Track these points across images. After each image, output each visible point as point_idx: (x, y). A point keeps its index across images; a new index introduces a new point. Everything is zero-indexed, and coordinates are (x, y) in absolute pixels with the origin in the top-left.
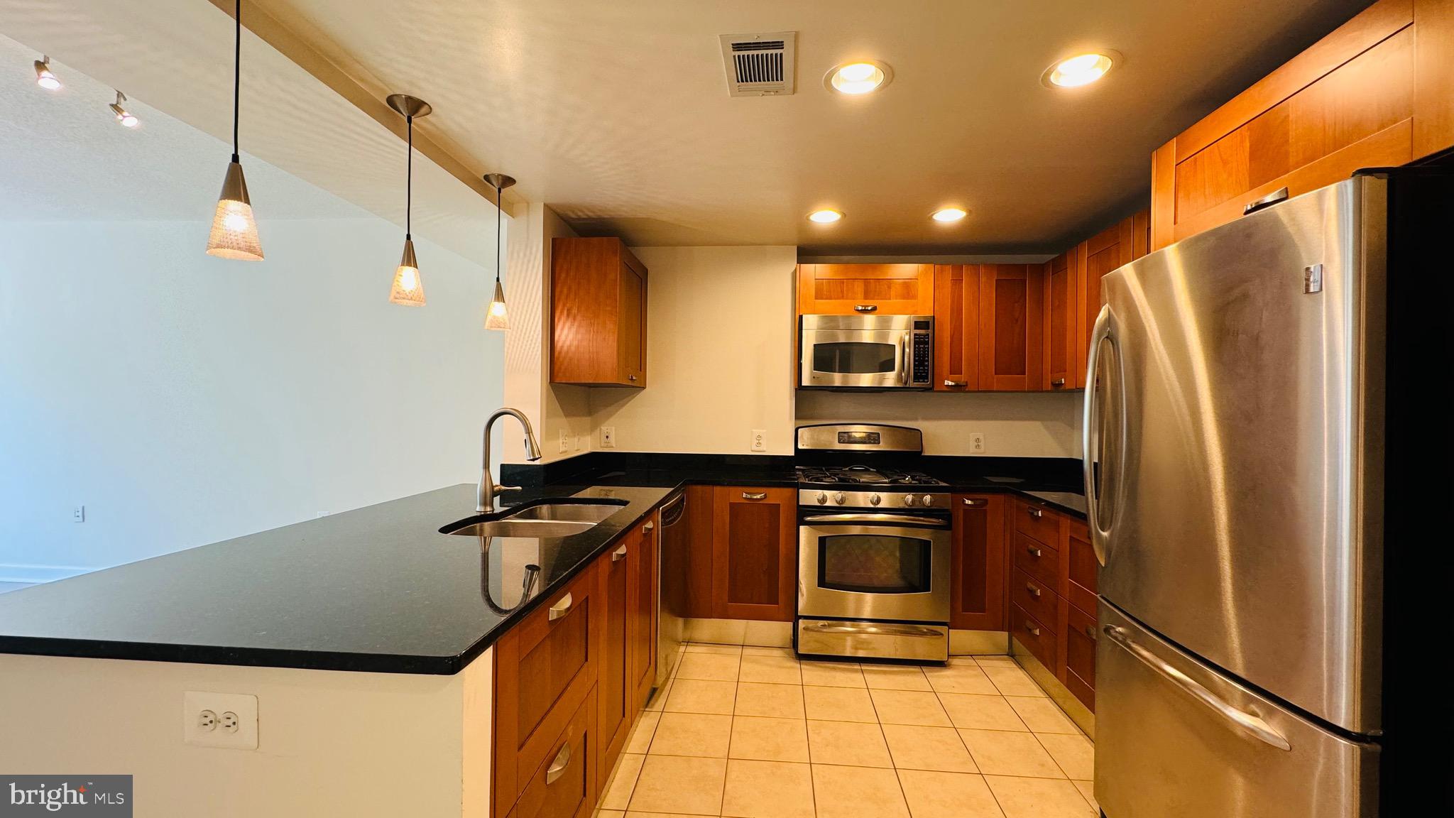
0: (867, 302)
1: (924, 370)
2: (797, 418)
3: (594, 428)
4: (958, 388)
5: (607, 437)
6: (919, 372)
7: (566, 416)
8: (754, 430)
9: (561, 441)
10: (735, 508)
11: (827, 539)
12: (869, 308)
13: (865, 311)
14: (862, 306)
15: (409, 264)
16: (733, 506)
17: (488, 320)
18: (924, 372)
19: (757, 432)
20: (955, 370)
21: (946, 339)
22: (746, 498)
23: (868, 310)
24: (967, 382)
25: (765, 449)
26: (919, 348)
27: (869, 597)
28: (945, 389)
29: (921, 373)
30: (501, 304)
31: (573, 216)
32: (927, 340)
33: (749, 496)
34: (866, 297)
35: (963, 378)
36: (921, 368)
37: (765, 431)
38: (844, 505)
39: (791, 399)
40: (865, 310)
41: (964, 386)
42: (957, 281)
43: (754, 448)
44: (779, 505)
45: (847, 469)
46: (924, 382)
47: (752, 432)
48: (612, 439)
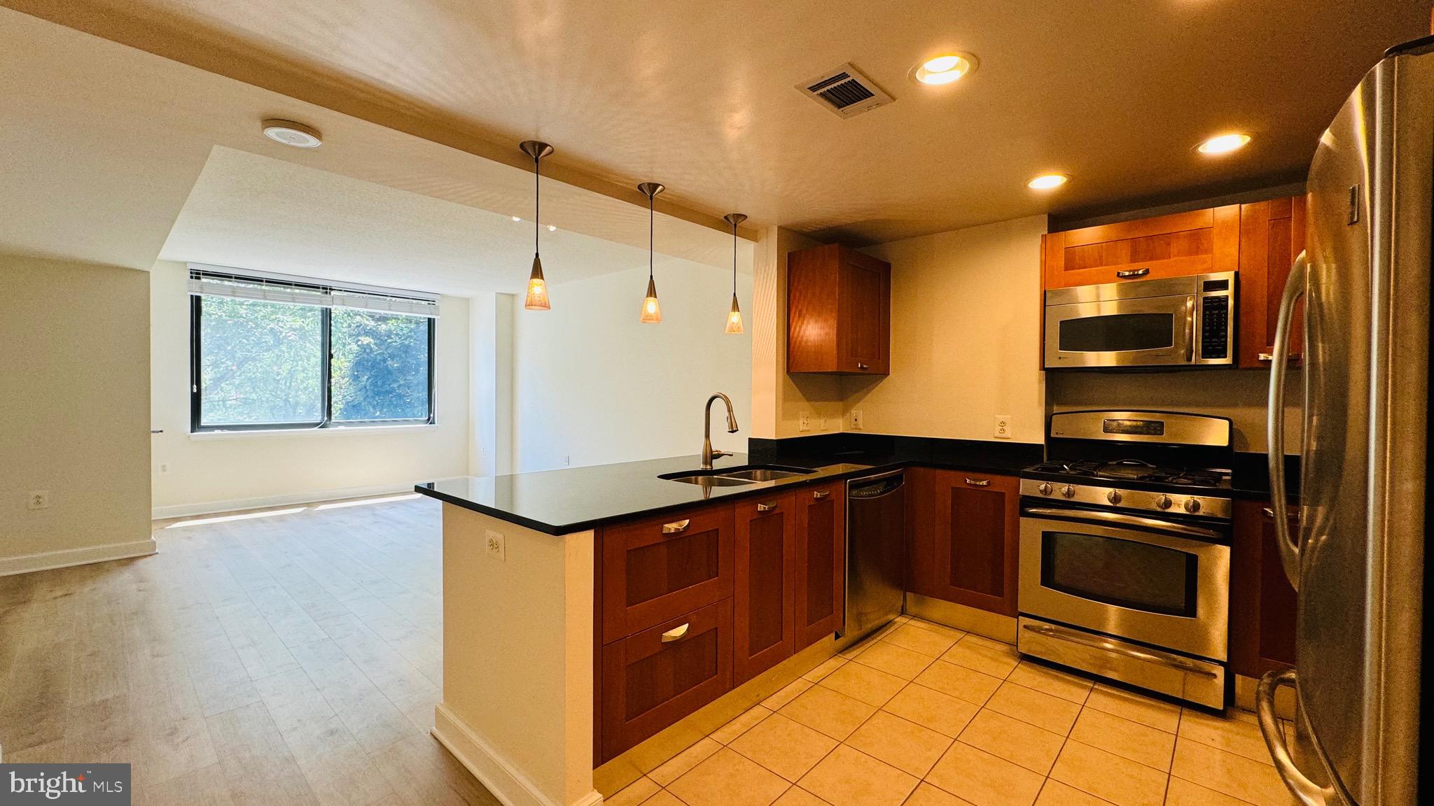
0: (1135, 266)
3: (845, 412)
5: (856, 420)
7: (809, 400)
9: (801, 422)
10: (957, 494)
12: (1140, 272)
14: (1130, 271)
15: (651, 296)
16: (956, 491)
17: (727, 327)
21: (1259, 300)
22: (970, 484)
23: (1138, 275)
25: (1010, 436)
26: (1211, 315)
27: (1113, 610)
30: (737, 313)
31: (807, 231)
33: (973, 482)
34: (1133, 260)
38: (1072, 500)
40: (1134, 275)
44: (1003, 494)
45: (1115, 463)
47: (995, 418)
48: (860, 422)
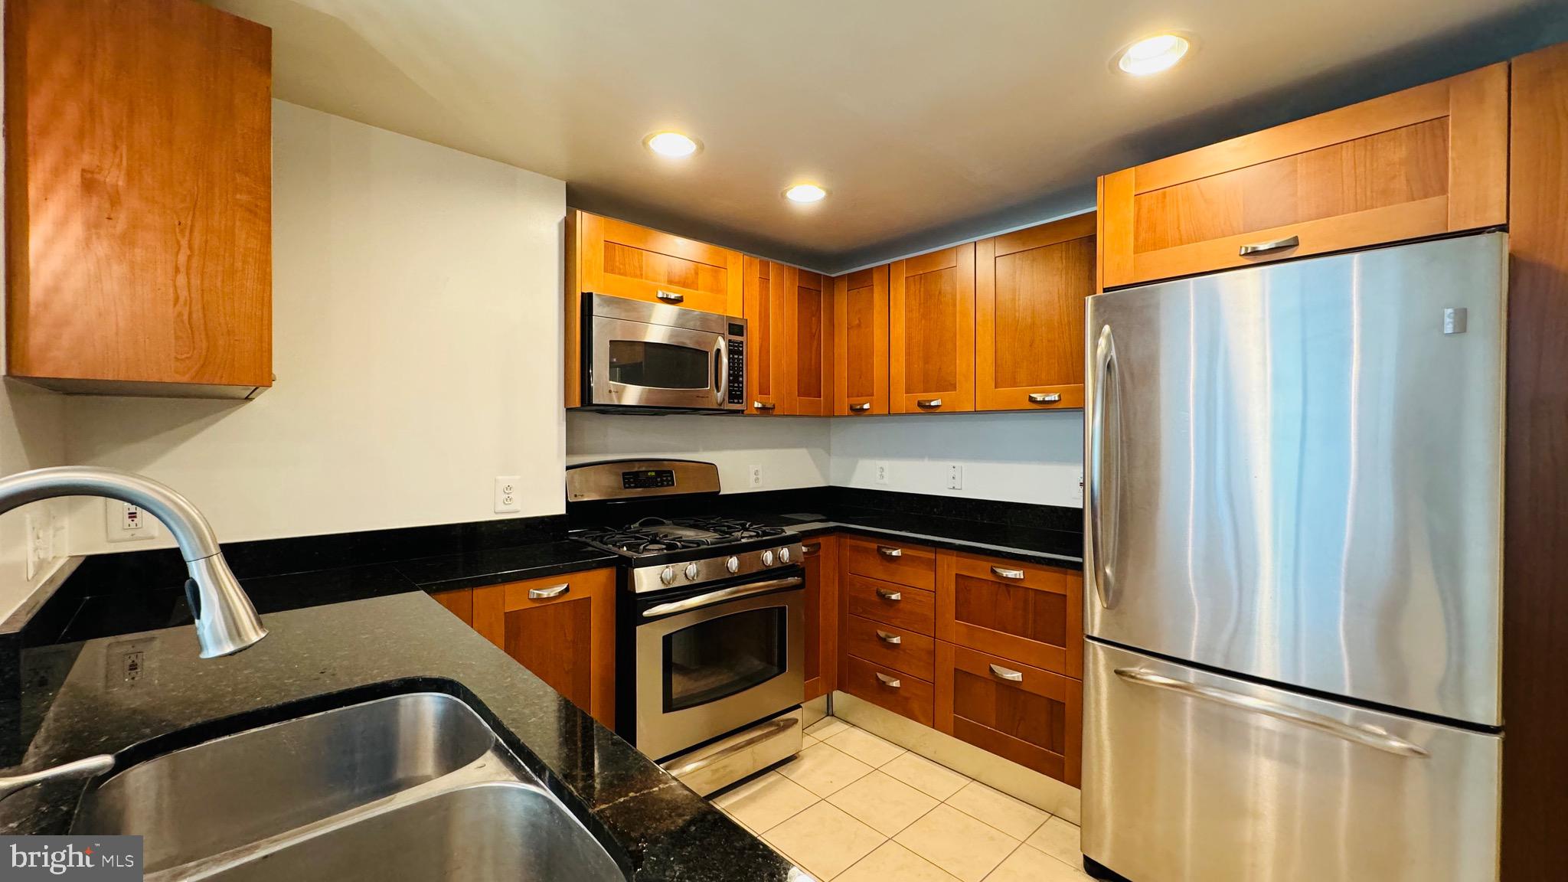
1: (738, 387)
2: (570, 451)
4: (765, 410)
6: (734, 391)
8: (500, 478)
11: (673, 636)
13: (667, 300)
18: (738, 391)
19: (504, 480)
20: (764, 390)
24: (774, 405)
28: (755, 412)
29: (736, 391)
32: (741, 349)
35: (771, 400)
36: (736, 385)
37: (517, 477)
39: (559, 424)
41: (772, 409)
42: (764, 279)
43: (501, 507)
46: (738, 403)
